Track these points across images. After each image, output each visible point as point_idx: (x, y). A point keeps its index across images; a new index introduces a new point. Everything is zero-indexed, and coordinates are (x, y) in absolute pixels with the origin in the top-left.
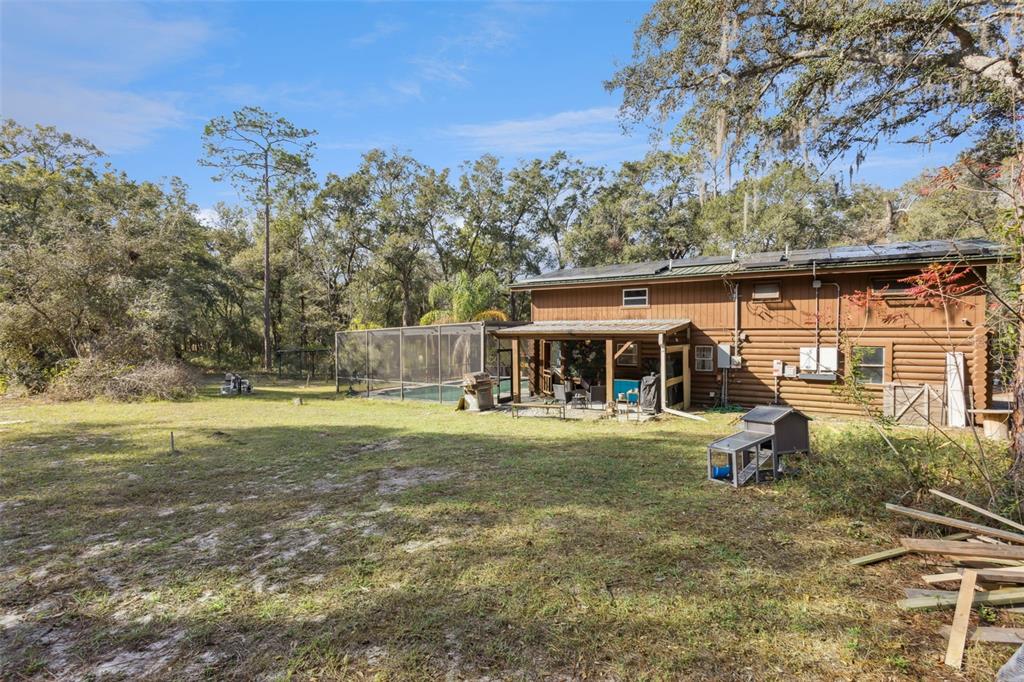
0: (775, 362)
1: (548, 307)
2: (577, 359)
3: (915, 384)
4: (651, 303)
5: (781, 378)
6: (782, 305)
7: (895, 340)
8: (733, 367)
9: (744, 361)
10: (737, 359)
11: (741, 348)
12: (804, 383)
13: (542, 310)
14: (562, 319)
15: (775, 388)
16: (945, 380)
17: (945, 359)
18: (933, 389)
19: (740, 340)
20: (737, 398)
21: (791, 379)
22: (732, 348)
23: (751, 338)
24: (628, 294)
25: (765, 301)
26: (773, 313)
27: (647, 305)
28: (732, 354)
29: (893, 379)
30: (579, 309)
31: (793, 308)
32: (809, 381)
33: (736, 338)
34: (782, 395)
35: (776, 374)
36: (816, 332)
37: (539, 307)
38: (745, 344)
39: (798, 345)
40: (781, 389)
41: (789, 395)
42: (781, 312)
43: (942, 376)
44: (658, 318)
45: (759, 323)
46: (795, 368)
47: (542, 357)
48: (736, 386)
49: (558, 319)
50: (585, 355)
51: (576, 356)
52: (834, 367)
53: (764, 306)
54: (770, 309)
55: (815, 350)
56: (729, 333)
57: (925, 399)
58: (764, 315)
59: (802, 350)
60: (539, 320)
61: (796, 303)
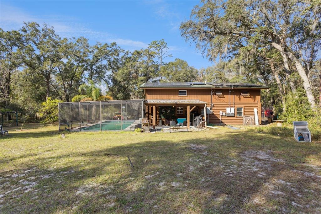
0: (220, 112)
1: (152, 95)
2: (164, 112)
3: (249, 116)
4: (187, 95)
5: (222, 116)
6: (222, 97)
7: (245, 106)
8: (211, 113)
9: (213, 111)
10: (212, 111)
11: (212, 108)
12: (227, 117)
13: (150, 96)
14: (158, 99)
15: (220, 119)
16: (254, 115)
17: (254, 110)
18: (252, 117)
19: (212, 106)
20: (211, 122)
21: (224, 116)
22: (210, 108)
23: (214, 105)
24: (180, 92)
25: (218, 95)
26: (219, 99)
27: (186, 95)
28: (210, 110)
29: (245, 115)
30: (164, 96)
31: (224, 97)
32: (228, 116)
33: (211, 105)
34: (222, 120)
35: (221, 115)
36: (229, 104)
37: (149, 95)
38: (213, 107)
39: (225, 107)
40: (222, 119)
41: (223, 120)
42: (222, 98)
43: (253, 114)
44: (189, 99)
45: (216, 101)
46: (225, 113)
47: (150, 112)
48: (211, 119)
49: (156, 99)
50: (166, 111)
51: (163, 112)
52: (234, 113)
53: (217, 96)
54: (219, 97)
55: (229, 108)
56: (209, 104)
57: (251, 119)
58: (217, 99)
59: (227, 108)
60: (149, 99)
61: (225, 96)
